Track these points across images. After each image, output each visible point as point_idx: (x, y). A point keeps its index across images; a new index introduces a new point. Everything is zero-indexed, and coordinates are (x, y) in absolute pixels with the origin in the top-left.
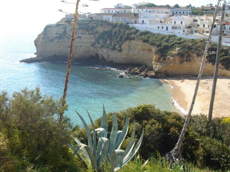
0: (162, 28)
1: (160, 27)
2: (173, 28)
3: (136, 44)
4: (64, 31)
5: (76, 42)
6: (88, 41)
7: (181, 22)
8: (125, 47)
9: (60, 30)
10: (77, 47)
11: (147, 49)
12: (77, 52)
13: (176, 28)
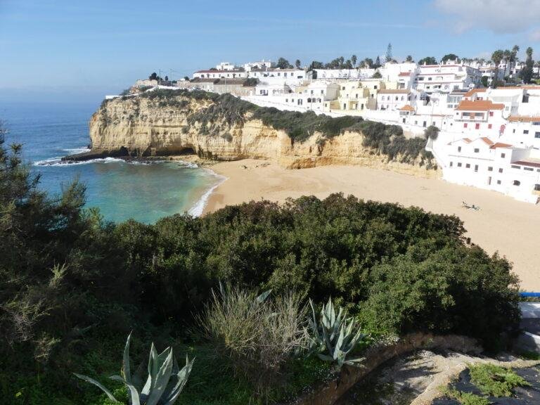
0: (293, 101)
1: (290, 100)
2: (309, 100)
3: (253, 128)
4: (136, 107)
5: (157, 126)
6: (177, 124)
7: (322, 92)
8: (235, 132)
9: (128, 105)
10: (158, 133)
11: (269, 134)
12: (160, 143)
13: (314, 100)
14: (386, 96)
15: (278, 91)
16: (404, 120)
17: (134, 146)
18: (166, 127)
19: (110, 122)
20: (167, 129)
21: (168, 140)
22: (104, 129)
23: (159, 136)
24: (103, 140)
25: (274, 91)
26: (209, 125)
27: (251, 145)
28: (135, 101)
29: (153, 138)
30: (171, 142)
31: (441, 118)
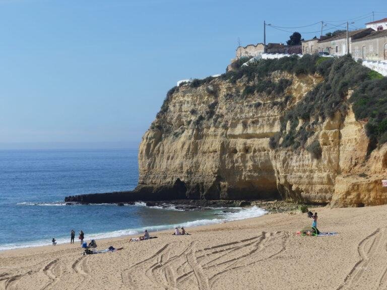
4: (212, 100)
5: (234, 137)
6: (266, 129)
8: (326, 136)
9: (201, 98)
10: (235, 151)
12: (236, 171)
17: (196, 179)
18: (248, 136)
19: (168, 131)
20: (249, 142)
21: (250, 164)
22: (155, 145)
23: (236, 156)
24: (151, 166)
28: (211, 88)
29: (222, 161)
30: (255, 168)
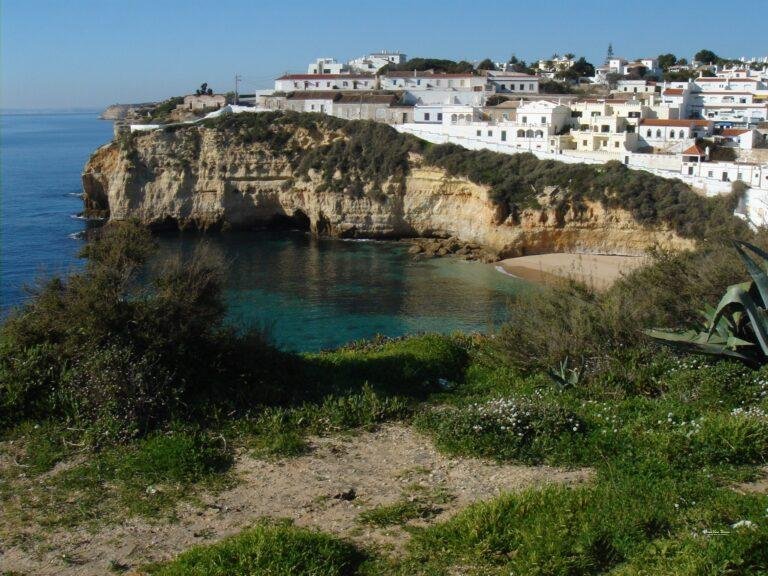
0: (490, 133)
1: (485, 132)
2: (521, 134)
3: (424, 180)
4: (192, 145)
5: (235, 179)
6: (272, 173)
7: (544, 120)
8: (391, 188)
10: (237, 192)
11: (456, 192)
13: (530, 134)
14: (654, 129)
15: (462, 116)
16: (691, 171)
17: (191, 215)
18: (253, 179)
20: (253, 183)
21: (255, 202)
23: (238, 195)
25: (454, 117)
26: (337, 175)
27: (419, 210)
28: (189, 133)
30: (261, 205)
31: (750, 167)
